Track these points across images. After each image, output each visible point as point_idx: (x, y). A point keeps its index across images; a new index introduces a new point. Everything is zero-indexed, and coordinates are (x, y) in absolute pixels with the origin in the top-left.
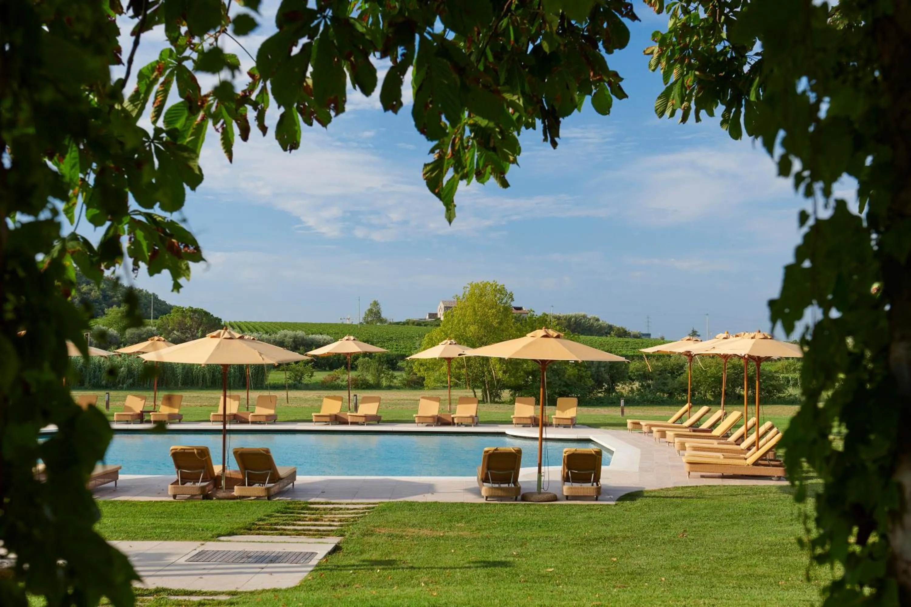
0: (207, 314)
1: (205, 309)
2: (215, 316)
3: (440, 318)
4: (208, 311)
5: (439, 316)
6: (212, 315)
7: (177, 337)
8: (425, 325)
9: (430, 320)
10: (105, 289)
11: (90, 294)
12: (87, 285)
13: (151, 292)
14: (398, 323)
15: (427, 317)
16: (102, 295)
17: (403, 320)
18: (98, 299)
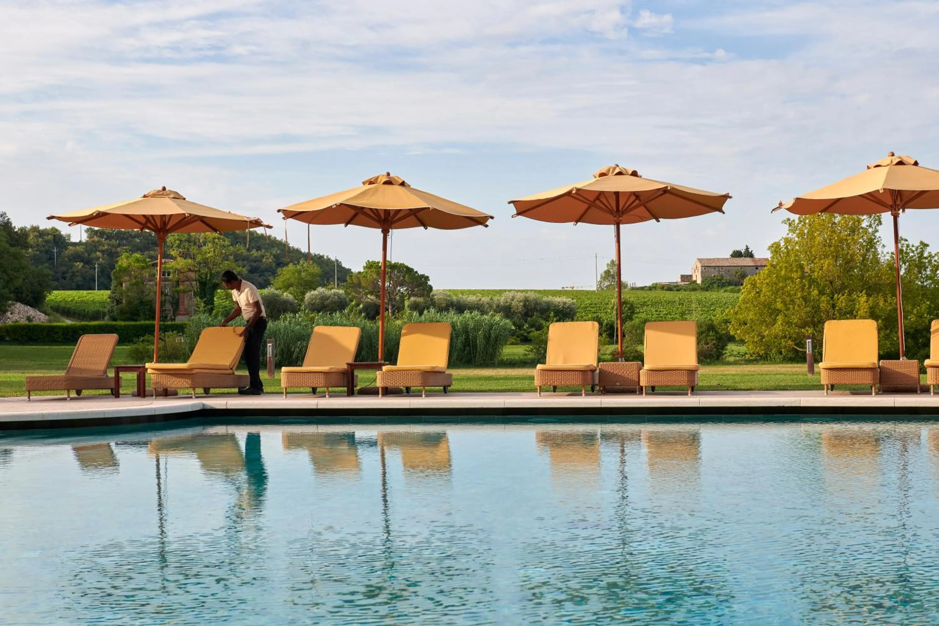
0: (409, 270)
1: (406, 264)
2: (420, 273)
3: (696, 281)
4: (410, 266)
5: (694, 279)
6: (416, 272)
7: (372, 302)
8: (678, 290)
9: (683, 283)
10: (279, 254)
11: (261, 261)
12: (257, 251)
13: (333, 259)
14: (642, 288)
15: (680, 280)
16: (275, 262)
17: (649, 284)
18: (270, 267)
